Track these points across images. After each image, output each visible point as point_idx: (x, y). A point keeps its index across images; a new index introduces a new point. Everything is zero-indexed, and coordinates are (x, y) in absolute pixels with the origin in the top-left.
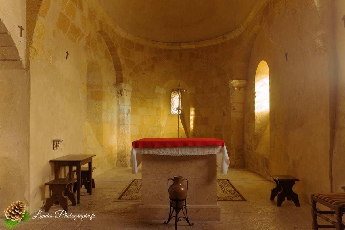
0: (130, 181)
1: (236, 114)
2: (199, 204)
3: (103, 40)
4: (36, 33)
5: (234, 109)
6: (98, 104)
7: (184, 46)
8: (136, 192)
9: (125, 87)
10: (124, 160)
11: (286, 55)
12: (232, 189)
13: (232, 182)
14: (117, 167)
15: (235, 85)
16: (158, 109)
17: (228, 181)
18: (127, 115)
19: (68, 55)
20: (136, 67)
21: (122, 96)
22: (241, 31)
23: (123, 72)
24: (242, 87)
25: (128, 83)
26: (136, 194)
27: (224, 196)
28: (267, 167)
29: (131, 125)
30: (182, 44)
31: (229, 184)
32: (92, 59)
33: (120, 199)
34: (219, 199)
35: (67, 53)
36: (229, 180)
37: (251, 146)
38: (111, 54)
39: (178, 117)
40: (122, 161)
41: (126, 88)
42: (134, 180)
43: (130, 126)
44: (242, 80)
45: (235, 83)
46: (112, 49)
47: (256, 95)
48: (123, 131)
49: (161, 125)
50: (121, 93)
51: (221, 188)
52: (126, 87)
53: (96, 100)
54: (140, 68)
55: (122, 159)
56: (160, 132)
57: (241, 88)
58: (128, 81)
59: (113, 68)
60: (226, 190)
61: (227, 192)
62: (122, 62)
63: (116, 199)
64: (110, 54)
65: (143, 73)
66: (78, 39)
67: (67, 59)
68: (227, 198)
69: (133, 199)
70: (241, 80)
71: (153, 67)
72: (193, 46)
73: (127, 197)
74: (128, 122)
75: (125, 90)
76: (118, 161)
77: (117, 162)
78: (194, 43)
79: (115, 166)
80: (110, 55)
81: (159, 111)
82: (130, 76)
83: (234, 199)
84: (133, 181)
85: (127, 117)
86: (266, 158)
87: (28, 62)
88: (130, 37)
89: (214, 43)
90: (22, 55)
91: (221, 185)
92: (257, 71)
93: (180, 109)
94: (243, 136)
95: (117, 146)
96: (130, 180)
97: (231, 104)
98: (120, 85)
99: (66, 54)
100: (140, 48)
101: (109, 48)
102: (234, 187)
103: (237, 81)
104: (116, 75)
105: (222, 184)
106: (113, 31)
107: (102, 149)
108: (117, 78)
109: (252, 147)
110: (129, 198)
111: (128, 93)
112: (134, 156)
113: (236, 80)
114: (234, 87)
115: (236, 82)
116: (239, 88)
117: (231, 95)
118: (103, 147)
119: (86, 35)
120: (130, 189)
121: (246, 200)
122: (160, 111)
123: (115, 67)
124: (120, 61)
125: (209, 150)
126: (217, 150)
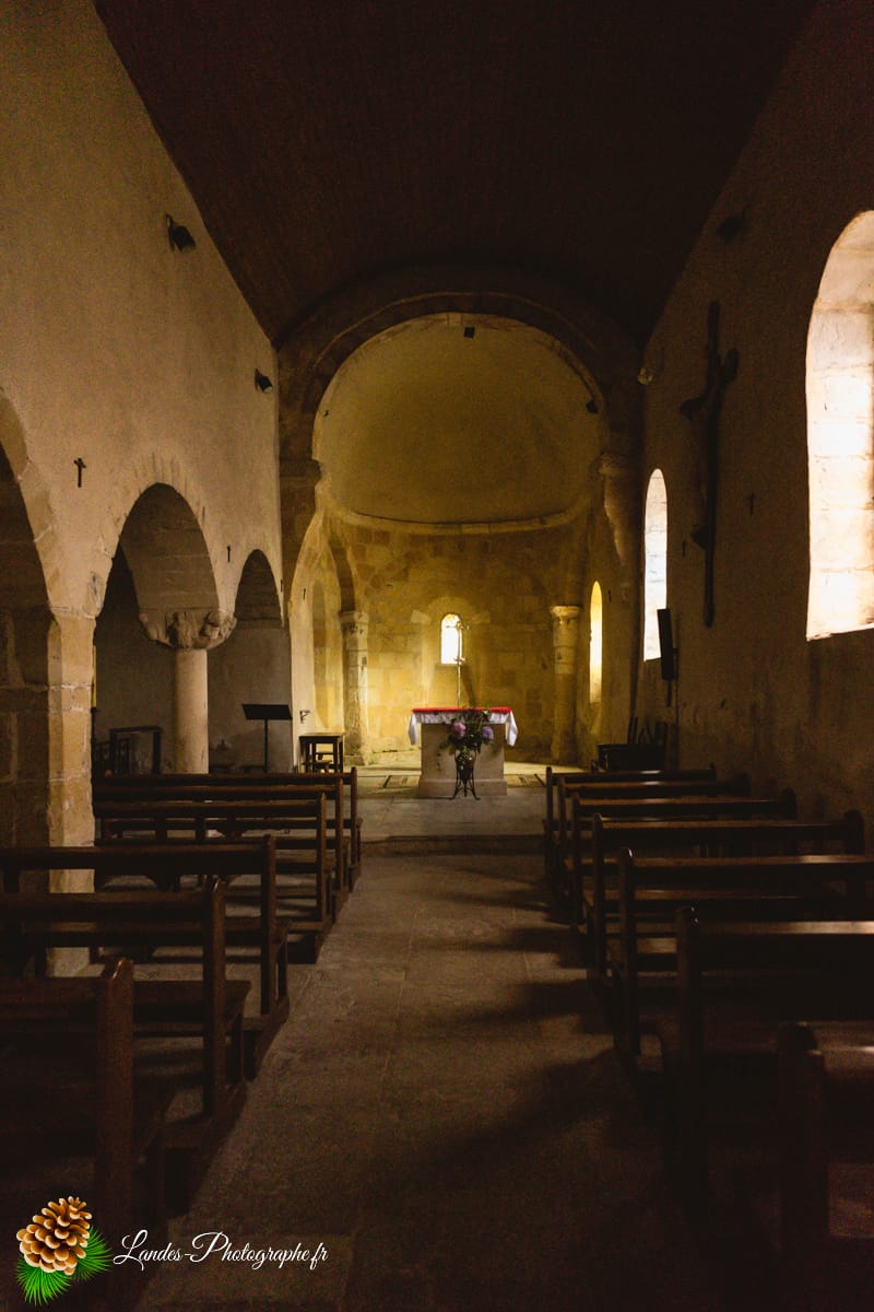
1: (563, 668)
2: (484, 778)
5: (560, 658)
7: (467, 530)
9: (359, 617)
10: (357, 753)
15: (559, 615)
16: (417, 655)
17: (536, 774)
18: (362, 669)
20: (375, 577)
21: (353, 634)
23: (354, 589)
24: (572, 619)
25: (364, 610)
29: (369, 687)
30: (463, 525)
32: (317, 580)
39: (458, 671)
40: (353, 755)
43: (367, 688)
44: (572, 608)
45: (560, 611)
46: (339, 552)
47: (592, 635)
48: (356, 698)
50: (352, 629)
51: (521, 779)
52: (361, 618)
54: (383, 578)
55: (354, 750)
57: (571, 621)
58: (364, 605)
59: (337, 583)
61: (527, 782)
62: (354, 571)
64: (333, 559)
65: (389, 586)
70: (570, 607)
71: (406, 570)
72: (484, 530)
75: (359, 622)
78: (487, 525)
80: (334, 562)
81: (418, 659)
82: (366, 594)
85: (362, 673)
87: (287, 620)
88: (366, 522)
89: (526, 528)
92: (592, 594)
94: (575, 708)
95: (343, 727)
97: (555, 648)
98: (349, 614)
100: (384, 537)
101: (333, 551)
103: (563, 608)
104: (342, 594)
106: (342, 522)
108: (344, 601)
109: (586, 726)
111: (363, 629)
112: (414, 726)
113: (561, 607)
114: (558, 619)
116: (568, 620)
117: (554, 631)
122: (421, 659)
123: (340, 582)
125: (494, 718)
126: (503, 719)
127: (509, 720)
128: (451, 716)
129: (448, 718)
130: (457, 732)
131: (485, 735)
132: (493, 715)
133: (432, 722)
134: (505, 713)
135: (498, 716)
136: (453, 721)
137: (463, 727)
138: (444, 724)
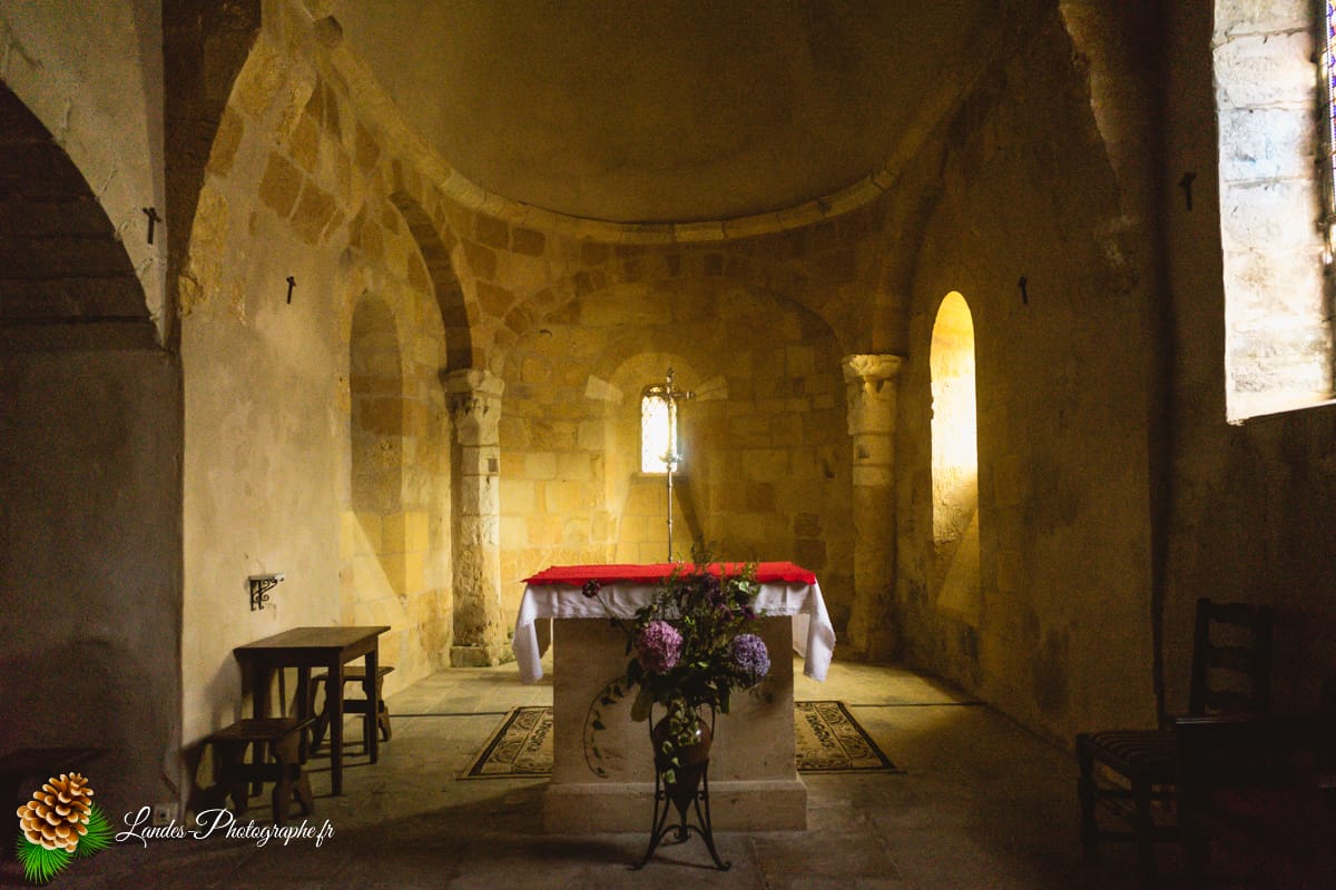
0: (506, 714)
1: (870, 475)
2: (737, 777)
3: (402, 222)
4: (198, 230)
5: (863, 455)
6: (387, 447)
7: (685, 235)
8: (529, 749)
9: (480, 382)
10: (477, 641)
11: (1023, 283)
12: (853, 733)
13: (852, 711)
14: (453, 666)
15: (862, 372)
16: (596, 457)
17: (840, 705)
18: (488, 480)
19: (294, 288)
20: (515, 309)
21: (470, 414)
22: (880, 187)
23: (471, 330)
24: (888, 379)
25: (490, 369)
26: (529, 756)
27: (823, 754)
28: (975, 654)
29: (502, 514)
30: (678, 226)
31: (845, 718)
32: (366, 291)
33: (476, 770)
34: (807, 764)
35: (291, 281)
36: (843, 705)
37: (920, 584)
38: (429, 269)
39: (668, 487)
40: (469, 645)
41: (485, 386)
42: (520, 708)
43: (497, 518)
44: (888, 357)
45: (864, 364)
46: (434, 253)
47: (934, 406)
48: (475, 539)
49: (605, 512)
50: (467, 405)
51: (817, 729)
52: (485, 383)
53: (380, 432)
54: (531, 315)
55: (472, 636)
56: (605, 539)
57: (886, 383)
58: (490, 360)
59: (437, 317)
60: (832, 736)
61: (837, 743)
62: (470, 295)
63: (462, 772)
64: (425, 267)
65: (542, 331)
66: (324, 230)
67: (289, 301)
68: (832, 761)
69: (519, 772)
70: (883, 357)
71: (575, 308)
72: (715, 234)
73: (499, 764)
74: (491, 505)
75: (481, 391)
76: (455, 645)
77: (454, 648)
78: (719, 223)
79: (447, 661)
80: (427, 273)
81: (598, 464)
82: (496, 341)
83: (856, 763)
84: (518, 712)
85: (488, 489)
86: (971, 628)
87: (175, 326)
88: (494, 207)
89: (791, 224)
90: (155, 303)
91: (816, 719)
92: (935, 325)
93: (673, 460)
94: (895, 550)
95: (451, 590)
96: (504, 711)
97: (852, 437)
98: (460, 376)
99: (287, 284)
100: (531, 242)
101: (423, 249)
102: (859, 727)
103: (870, 358)
104: (448, 339)
105: (819, 718)
106: (436, 189)
107: (402, 603)
108: (449, 352)
109: (924, 588)
110: (509, 767)
111: (489, 404)
112: (528, 627)
113: (865, 357)
114: (860, 381)
115: (866, 363)
116: (878, 382)
117: (850, 406)
118: (404, 595)
119: (351, 215)
120: (508, 737)
121: (893, 767)
122: (603, 465)
123: (443, 314)
124: (461, 291)
125: (767, 601)
126: (793, 602)
127: (808, 606)
128: (640, 598)
129: (629, 602)
130: (654, 655)
131: (747, 665)
132: (764, 592)
133: (584, 612)
134: (797, 583)
135: (778, 594)
136: (644, 614)
137: (673, 635)
138: (615, 622)
